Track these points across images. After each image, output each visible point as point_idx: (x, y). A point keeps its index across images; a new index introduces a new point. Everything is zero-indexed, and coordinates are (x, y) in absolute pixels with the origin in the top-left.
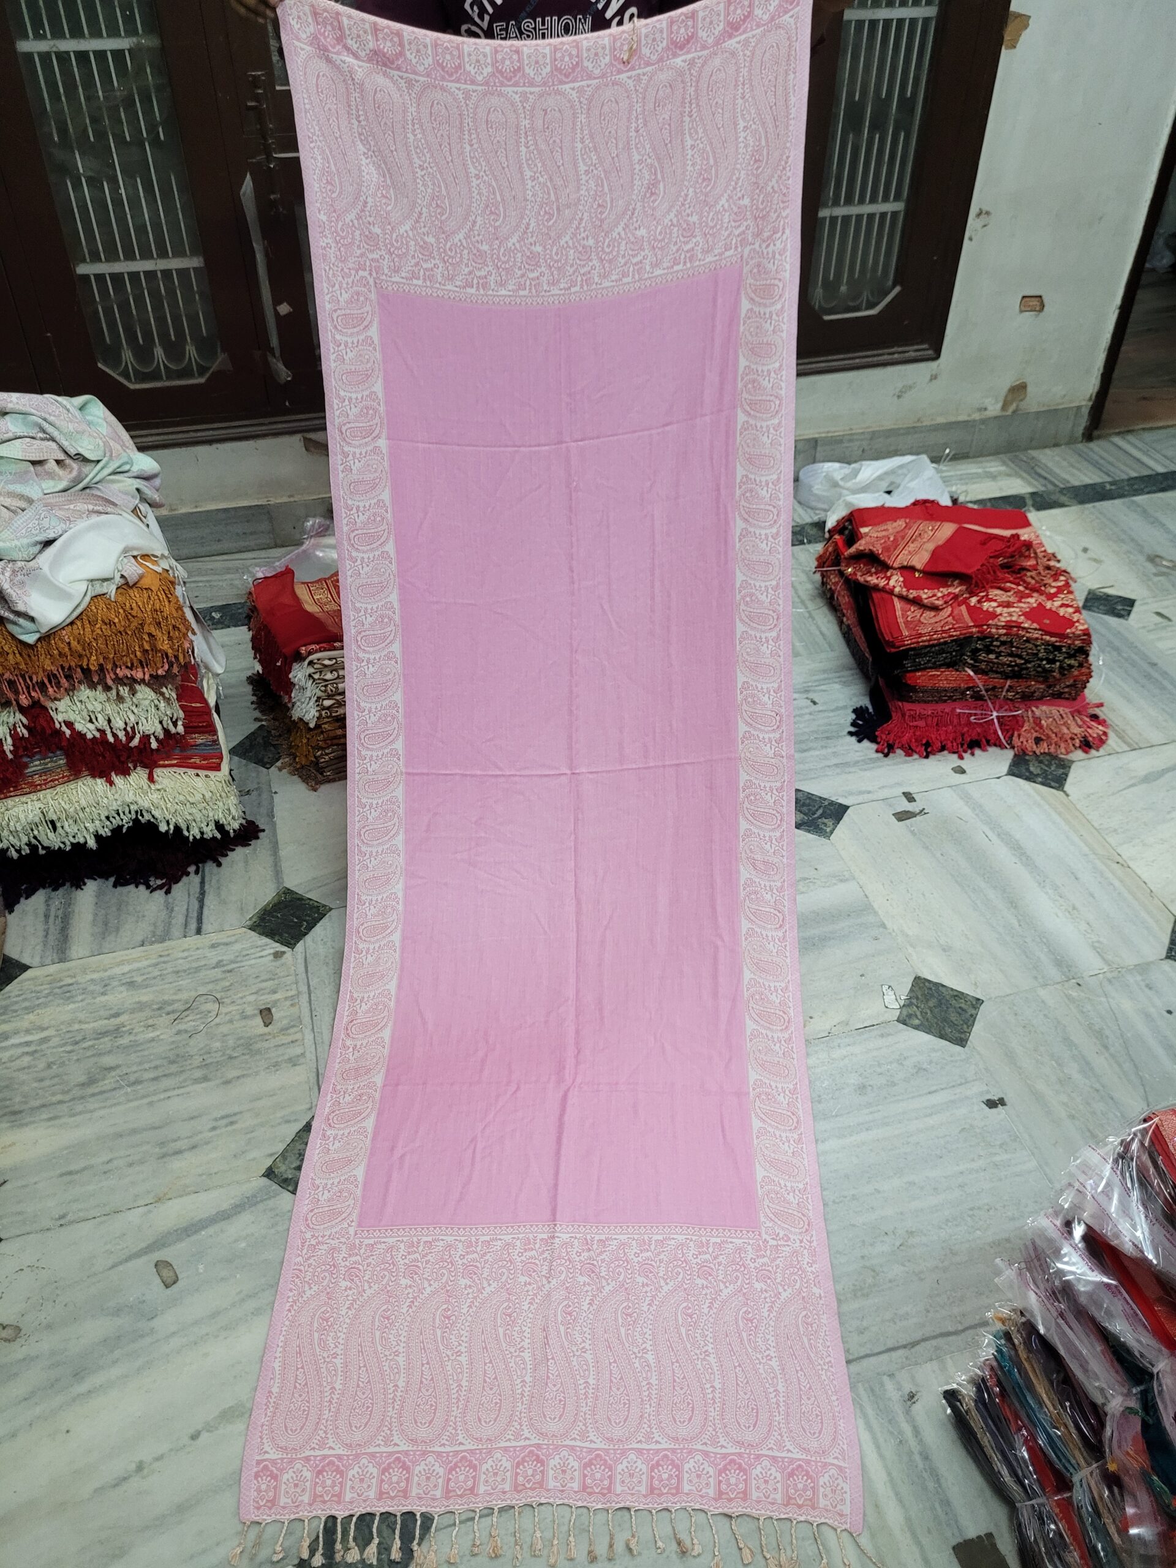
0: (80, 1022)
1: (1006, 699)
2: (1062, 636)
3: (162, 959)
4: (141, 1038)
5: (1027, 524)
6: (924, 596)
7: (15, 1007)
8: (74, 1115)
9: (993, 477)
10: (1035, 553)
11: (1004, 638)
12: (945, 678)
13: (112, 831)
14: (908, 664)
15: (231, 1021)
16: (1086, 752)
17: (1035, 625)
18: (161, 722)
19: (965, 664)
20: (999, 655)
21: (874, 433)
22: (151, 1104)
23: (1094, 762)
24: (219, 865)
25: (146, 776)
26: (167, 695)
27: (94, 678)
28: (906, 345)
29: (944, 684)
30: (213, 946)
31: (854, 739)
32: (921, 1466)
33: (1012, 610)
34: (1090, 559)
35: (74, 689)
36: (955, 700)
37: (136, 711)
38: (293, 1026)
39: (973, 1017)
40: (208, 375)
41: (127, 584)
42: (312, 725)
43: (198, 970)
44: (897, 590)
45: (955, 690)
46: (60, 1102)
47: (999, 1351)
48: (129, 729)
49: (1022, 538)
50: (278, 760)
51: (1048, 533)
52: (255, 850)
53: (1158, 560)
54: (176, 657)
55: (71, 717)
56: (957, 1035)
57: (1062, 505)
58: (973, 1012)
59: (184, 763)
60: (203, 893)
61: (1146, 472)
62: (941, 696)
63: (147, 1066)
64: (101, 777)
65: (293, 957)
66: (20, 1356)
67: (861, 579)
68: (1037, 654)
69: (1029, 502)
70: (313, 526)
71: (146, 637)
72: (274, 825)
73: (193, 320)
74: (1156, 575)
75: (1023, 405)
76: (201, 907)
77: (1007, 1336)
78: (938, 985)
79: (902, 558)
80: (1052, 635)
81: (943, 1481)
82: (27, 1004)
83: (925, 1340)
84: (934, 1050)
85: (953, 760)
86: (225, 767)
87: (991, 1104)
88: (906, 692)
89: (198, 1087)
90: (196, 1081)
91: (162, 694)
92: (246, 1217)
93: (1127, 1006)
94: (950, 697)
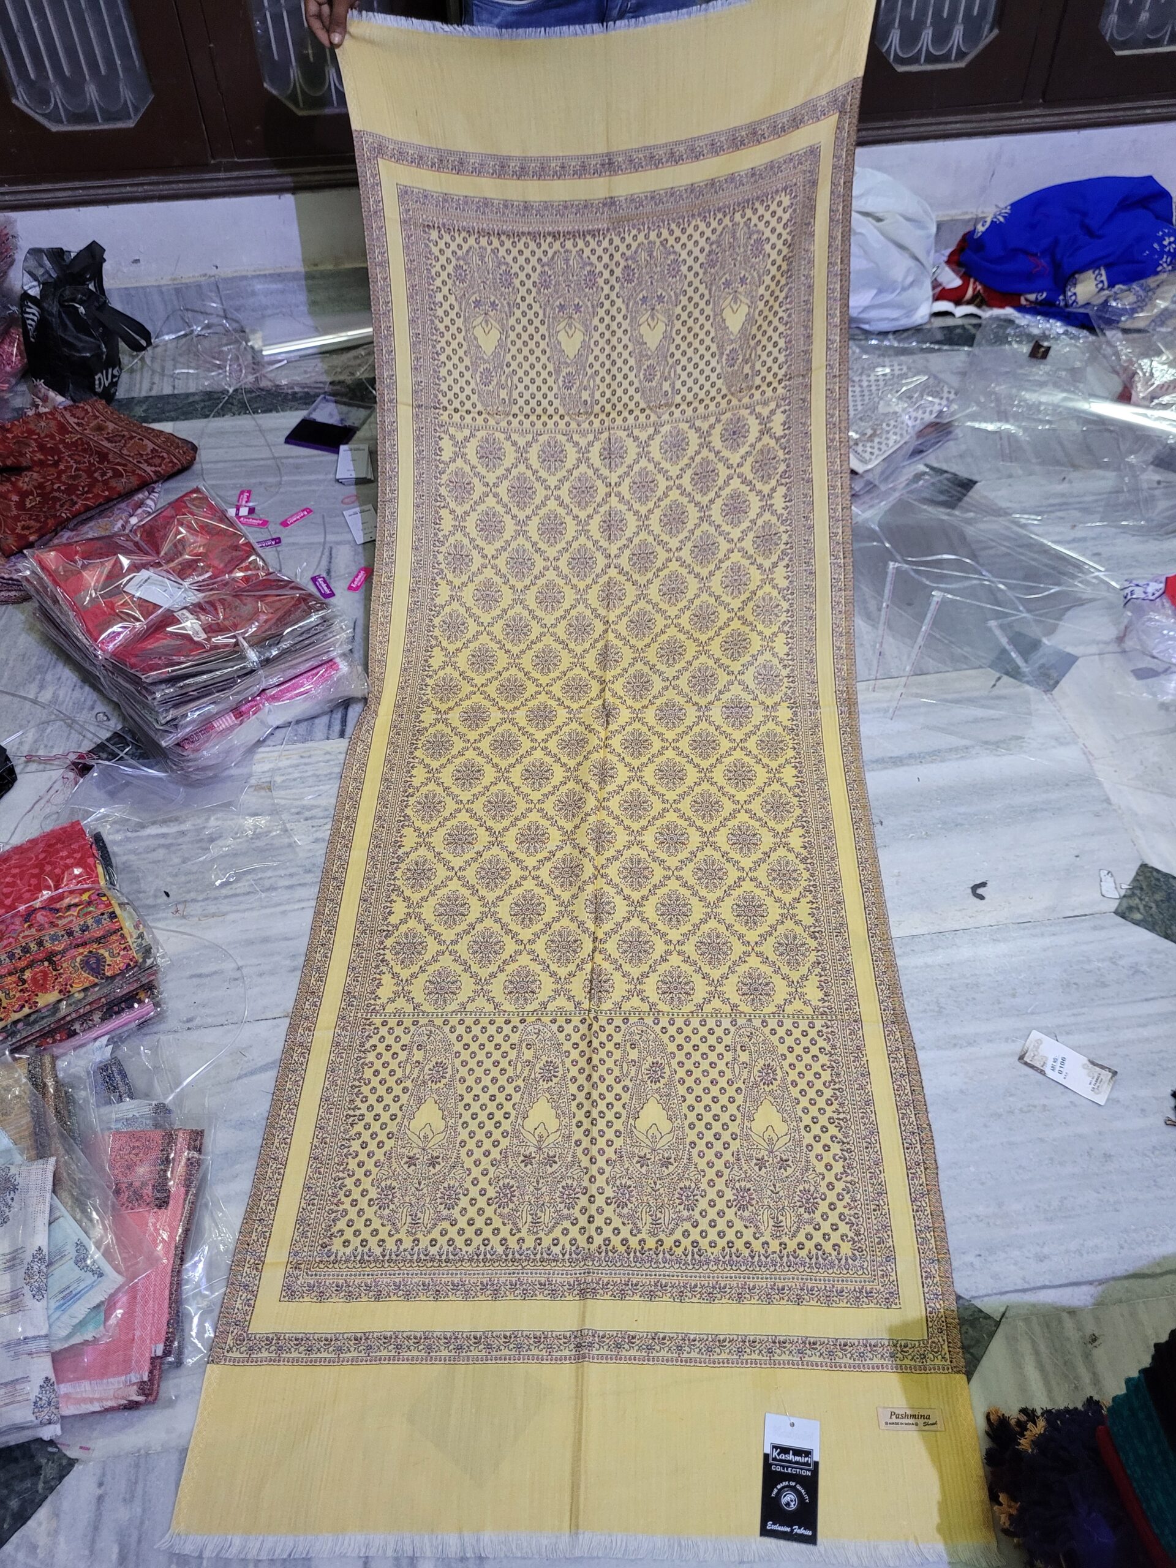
3: (303, 761)
8: (206, 916)
22: (285, 913)
46: (195, 900)
63: (282, 873)
78: (1166, 875)
84: (1155, 951)
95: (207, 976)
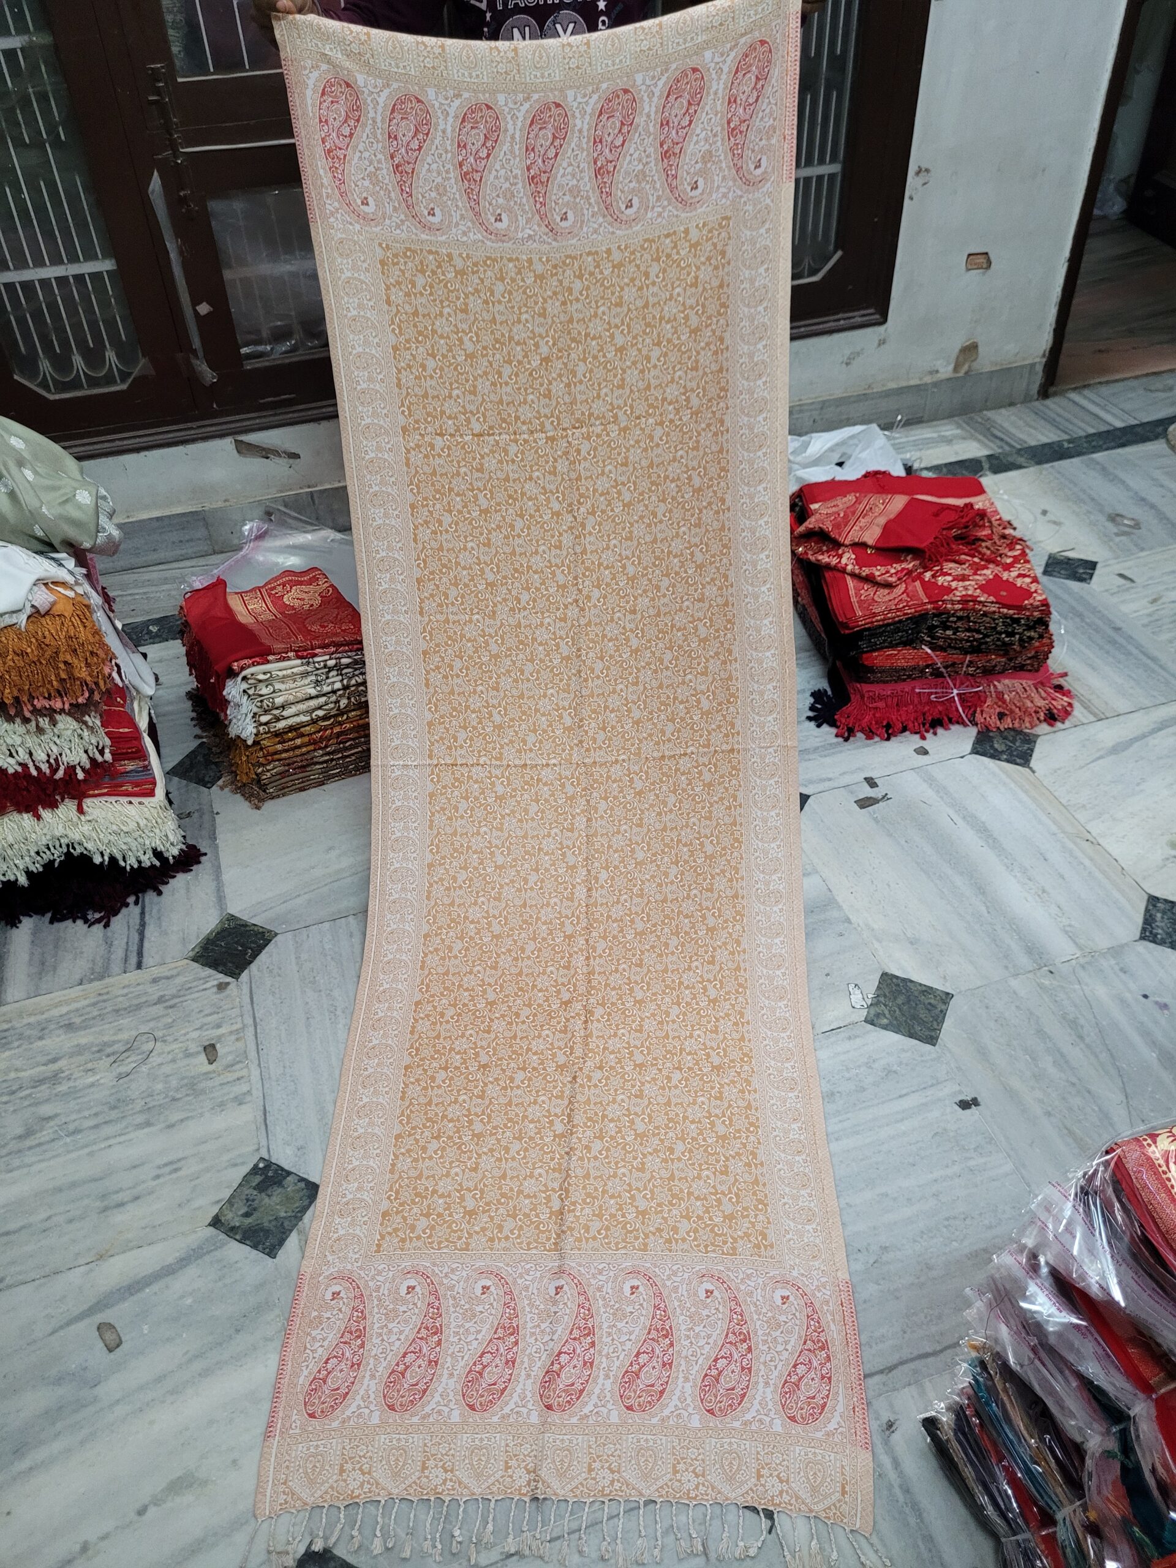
0: (16, 1070)
1: (967, 674)
2: (1020, 608)
3: (101, 998)
4: (80, 1083)
5: (980, 490)
6: (877, 573)
9: (949, 441)
10: (990, 522)
11: (960, 614)
12: (903, 657)
13: (44, 866)
14: (863, 645)
15: (174, 1061)
16: (1052, 725)
17: (992, 599)
18: (86, 752)
19: (922, 642)
20: (956, 630)
21: (824, 402)
22: (91, 1154)
23: (1060, 734)
25: (75, 807)
26: (90, 724)
27: (10, 711)
28: (854, 311)
29: (902, 663)
30: (155, 981)
31: (812, 724)
32: (901, 1498)
33: (967, 583)
34: (1049, 521)
36: (914, 679)
37: (58, 742)
38: (238, 1062)
39: (943, 1013)
40: (130, 380)
41: (38, 612)
42: (250, 742)
43: (139, 1007)
44: (849, 568)
45: (914, 669)
47: (975, 1380)
48: (52, 761)
49: (976, 507)
50: (219, 778)
51: (1006, 497)
52: (197, 875)
53: (1118, 519)
54: (97, 684)
56: (927, 1033)
57: (1020, 467)
58: (943, 1007)
59: (115, 791)
60: (143, 924)
61: (1103, 428)
62: (899, 675)
63: (86, 1114)
64: (27, 812)
65: (239, 988)
67: (812, 558)
68: (995, 628)
69: (986, 466)
70: (251, 530)
71: (62, 666)
72: (216, 847)
73: (111, 324)
74: (1117, 535)
75: (976, 365)
76: (142, 941)
77: (983, 1364)
78: (904, 980)
79: (853, 534)
80: (1009, 607)
81: (925, 1515)
83: (902, 1363)
84: (903, 1050)
85: (915, 741)
86: (160, 791)
87: (965, 1105)
88: (863, 673)
89: (142, 1133)
90: (140, 1126)
91: (85, 723)
92: (192, 1271)
93: (1101, 992)
94: (909, 676)
95: (15, 1232)
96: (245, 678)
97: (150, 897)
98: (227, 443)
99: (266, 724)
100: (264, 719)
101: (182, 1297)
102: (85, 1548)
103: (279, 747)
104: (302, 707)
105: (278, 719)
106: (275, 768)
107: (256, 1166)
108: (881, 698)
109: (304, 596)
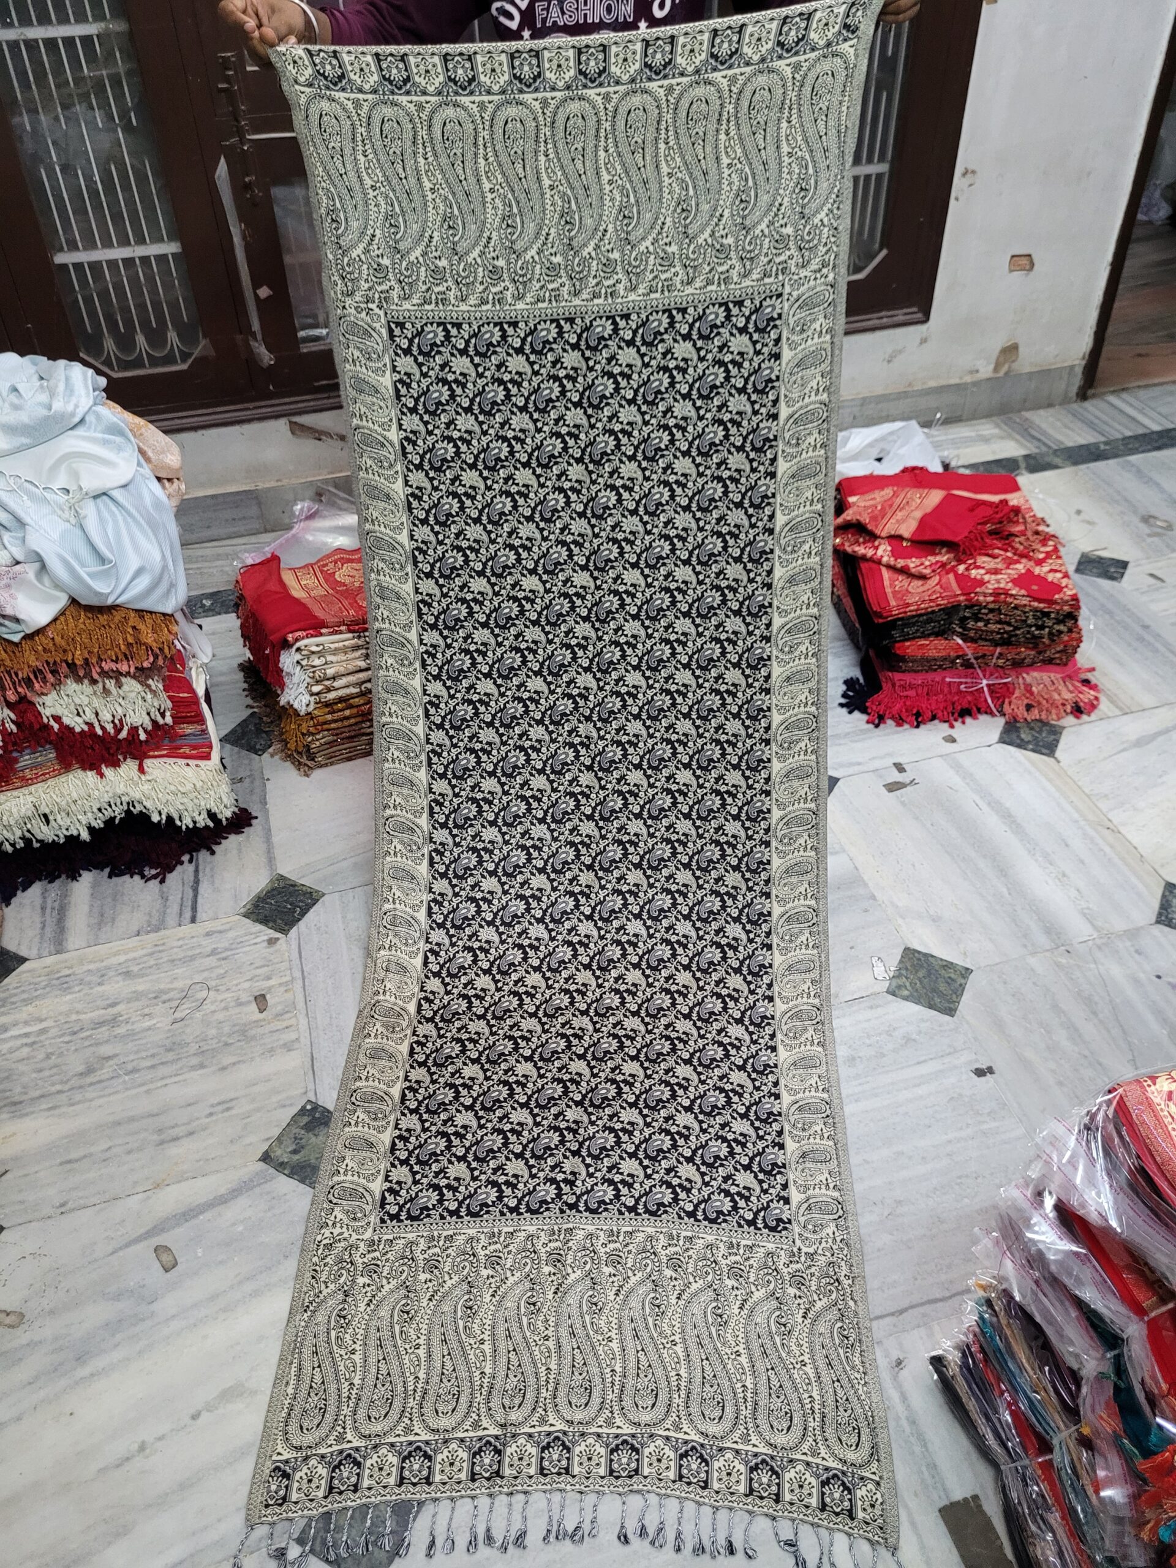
0: (78, 1013)
1: (996, 666)
2: (1051, 602)
3: (158, 948)
4: (138, 1027)
5: (1015, 488)
6: (912, 565)
7: (14, 1000)
8: (73, 1105)
9: (986, 440)
10: (1024, 518)
11: (991, 606)
12: (935, 647)
13: (105, 822)
14: (896, 634)
15: (226, 1008)
16: (1078, 717)
17: (1023, 592)
18: (148, 714)
19: (954, 632)
21: (864, 399)
22: (148, 1092)
23: (1086, 726)
24: (213, 853)
25: (136, 767)
26: (154, 687)
27: (80, 672)
28: (895, 309)
29: (933, 653)
30: (208, 934)
31: (844, 710)
32: (908, 1430)
33: (1000, 576)
35: (60, 683)
36: (945, 669)
37: (123, 703)
38: (288, 1011)
39: (962, 987)
40: (190, 361)
42: (301, 712)
43: (193, 958)
44: (885, 560)
45: (945, 659)
46: (59, 1092)
47: (982, 1318)
48: (117, 722)
49: (1011, 503)
50: (269, 747)
51: (1041, 495)
52: (248, 837)
53: (1152, 520)
54: (161, 649)
55: (59, 711)
56: (946, 1005)
57: (1056, 467)
58: (962, 981)
59: (174, 753)
60: (197, 882)
61: (1141, 431)
62: (931, 665)
63: (144, 1054)
64: (91, 770)
65: (288, 943)
66: (24, 1342)
67: (849, 550)
68: (1025, 621)
70: (302, 510)
71: (130, 630)
72: (266, 812)
73: (174, 306)
74: (1149, 535)
75: (1015, 366)
76: (196, 896)
77: (989, 1303)
78: (926, 955)
79: (889, 527)
80: (1040, 601)
81: (929, 1445)
82: (25, 996)
83: (912, 1307)
84: (922, 1020)
85: (942, 729)
86: (215, 755)
87: (980, 1073)
88: (894, 662)
89: (195, 1074)
90: (193, 1068)
91: (149, 686)
92: (243, 1201)
93: (1116, 971)
94: (940, 666)
95: (77, 1161)
96: (298, 650)
97: (203, 855)
98: (282, 424)
99: (317, 694)
100: (316, 689)
101: (234, 1224)
102: (142, 1448)
103: (329, 717)
104: (352, 679)
105: (329, 690)
106: (323, 738)
107: (303, 1109)
108: (911, 687)
109: (355, 573)
